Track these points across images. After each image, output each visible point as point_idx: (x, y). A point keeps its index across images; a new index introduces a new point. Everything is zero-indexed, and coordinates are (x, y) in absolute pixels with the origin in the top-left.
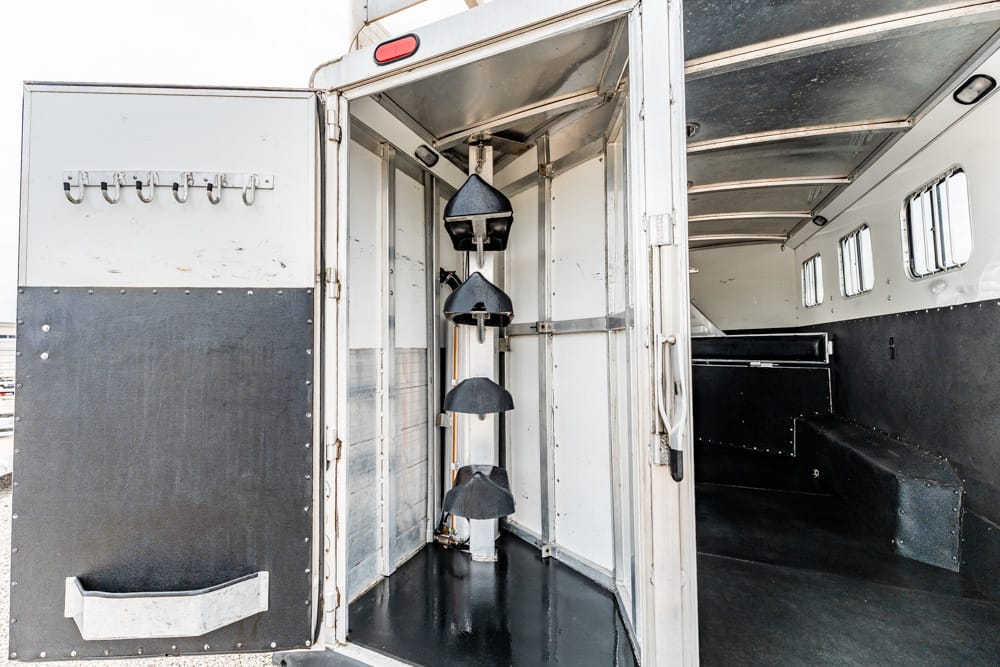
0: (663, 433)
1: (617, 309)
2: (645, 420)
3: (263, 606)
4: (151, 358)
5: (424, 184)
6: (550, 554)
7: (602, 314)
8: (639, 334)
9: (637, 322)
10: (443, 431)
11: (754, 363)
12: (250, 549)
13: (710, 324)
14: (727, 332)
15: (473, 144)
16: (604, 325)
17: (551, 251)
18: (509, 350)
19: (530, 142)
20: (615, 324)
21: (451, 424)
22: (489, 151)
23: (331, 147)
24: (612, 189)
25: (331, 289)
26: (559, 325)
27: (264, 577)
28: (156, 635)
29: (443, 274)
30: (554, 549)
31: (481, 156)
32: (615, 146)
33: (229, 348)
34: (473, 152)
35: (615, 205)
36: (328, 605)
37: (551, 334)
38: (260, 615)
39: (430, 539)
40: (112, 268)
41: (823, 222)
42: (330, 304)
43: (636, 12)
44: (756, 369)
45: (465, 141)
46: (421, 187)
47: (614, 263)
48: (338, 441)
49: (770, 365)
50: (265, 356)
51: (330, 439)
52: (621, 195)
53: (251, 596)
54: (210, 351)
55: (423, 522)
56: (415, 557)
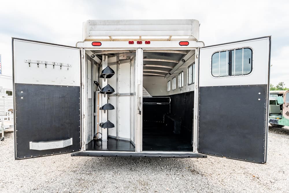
0: (139, 109)
1: (132, 92)
2: (136, 108)
3: (72, 144)
4: (47, 99)
5: (91, 61)
6: (118, 138)
7: (129, 92)
8: (136, 96)
9: (136, 95)
10: (95, 117)
11: (157, 103)
12: (68, 134)
13: (150, 95)
14: (152, 96)
15: (103, 55)
16: (129, 95)
17: (119, 79)
18: (109, 99)
19: (115, 55)
20: (132, 94)
21: (97, 115)
22: (107, 57)
23: (82, 59)
24: (132, 66)
25: (82, 86)
26: (121, 94)
27: (71, 139)
28: (55, 148)
29: (95, 82)
30: (119, 138)
31: (105, 58)
32: (133, 62)
33: (63, 97)
34: (103, 56)
35: (132, 73)
36: (83, 144)
37: (119, 96)
38: (72, 145)
39: (92, 139)
40: (37, 80)
41: (170, 74)
42: (82, 89)
43: (137, 50)
44: (158, 105)
45: (102, 54)
46: (90, 62)
47: (132, 84)
48: (84, 115)
49: (160, 104)
50: (71, 99)
51: (83, 114)
52: (133, 68)
53: (70, 142)
54: (59, 98)
55: (91, 136)
56: (90, 142)
